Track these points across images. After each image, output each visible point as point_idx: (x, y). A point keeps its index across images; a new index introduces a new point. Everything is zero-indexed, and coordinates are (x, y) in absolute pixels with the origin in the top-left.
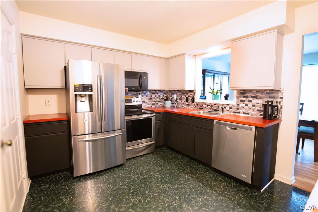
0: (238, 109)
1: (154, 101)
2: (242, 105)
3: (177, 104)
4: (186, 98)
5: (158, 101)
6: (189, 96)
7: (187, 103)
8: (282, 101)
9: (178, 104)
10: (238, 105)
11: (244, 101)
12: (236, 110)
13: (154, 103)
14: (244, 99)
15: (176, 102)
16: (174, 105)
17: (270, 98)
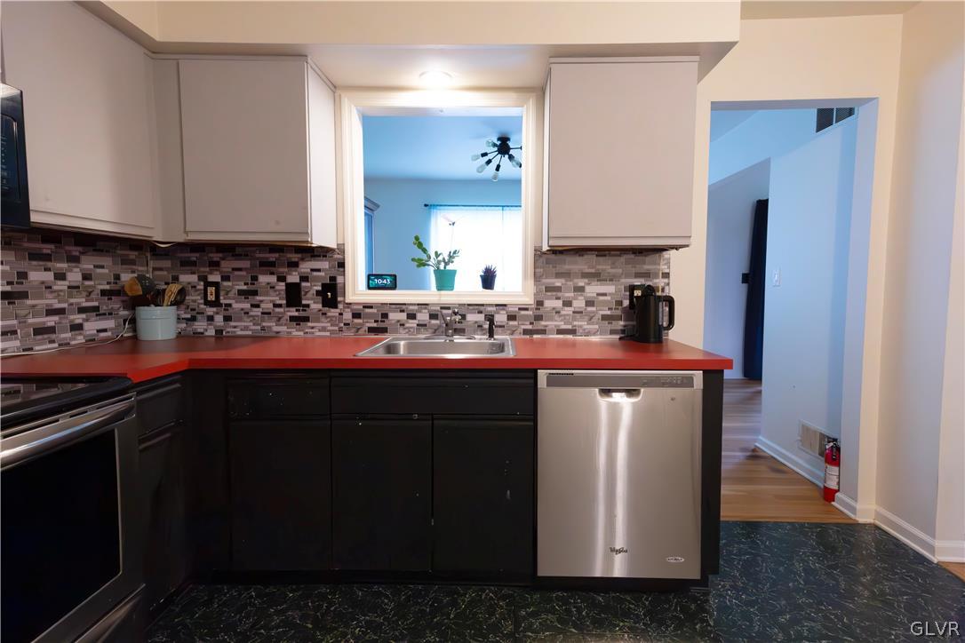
0: (539, 318)
1: (51, 312)
2: (550, 304)
3: (219, 319)
4: (289, 286)
5: (82, 310)
6: (304, 278)
7: (293, 312)
8: (668, 284)
9: (227, 319)
10: (540, 303)
11: (558, 289)
12: (531, 323)
13: (51, 321)
14: (558, 282)
15: (210, 311)
16: (200, 325)
17: (638, 275)
